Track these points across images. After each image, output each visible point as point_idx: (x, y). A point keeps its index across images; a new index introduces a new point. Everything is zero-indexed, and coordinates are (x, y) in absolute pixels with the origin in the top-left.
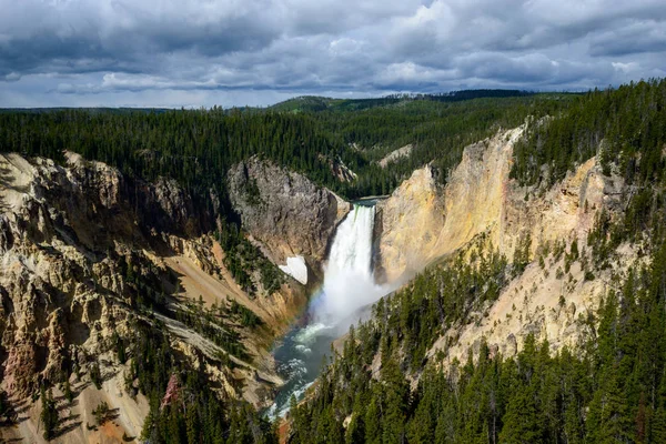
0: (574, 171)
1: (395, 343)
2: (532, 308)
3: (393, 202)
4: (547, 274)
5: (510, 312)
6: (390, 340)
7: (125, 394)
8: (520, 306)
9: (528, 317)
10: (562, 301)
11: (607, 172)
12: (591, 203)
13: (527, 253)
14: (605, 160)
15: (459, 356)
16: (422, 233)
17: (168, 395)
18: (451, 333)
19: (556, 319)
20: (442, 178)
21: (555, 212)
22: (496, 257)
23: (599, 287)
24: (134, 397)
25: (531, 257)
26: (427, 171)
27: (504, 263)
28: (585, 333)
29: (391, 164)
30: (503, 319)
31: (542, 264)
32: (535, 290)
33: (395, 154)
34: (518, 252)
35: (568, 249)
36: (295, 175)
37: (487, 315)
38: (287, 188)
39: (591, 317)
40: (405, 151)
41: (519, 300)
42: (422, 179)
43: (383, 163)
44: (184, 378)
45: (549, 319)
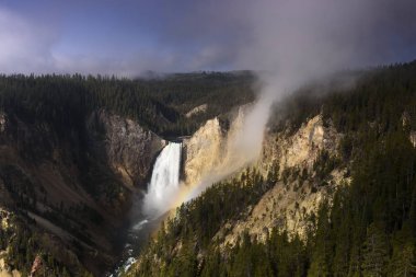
0: (306, 123)
1: (191, 232)
2: (278, 210)
3: (194, 140)
4: (288, 189)
5: (265, 212)
6: (188, 231)
7: (4, 271)
8: (271, 209)
9: (275, 216)
10: (297, 206)
11: (325, 125)
12: (316, 144)
13: (276, 175)
14: (325, 118)
15: (232, 241)
16: (212, 160)
17: (33, 271)
18: (228, 226)
19: (293, 217)
20: (225, 126)
21: (295, 149)
22: (257, 176)
23: (319, 197)
24: (10, 273)
25: (280, 177)
26: (216, 122)
27: (262, 181)
28: (310, 226)
29: (193, 116)
30: (260, 217)
31: (285, 182)
32: (280, 198)
33: (197, 109)
34: (270, 174)
35: (301, 173)
36: (130, 122)
37: (250, 214)
38: (124, 129)
39: (313, 215)
40: (202, 108)
41: (270, 205)
42: (212, 126)
43: (189, 115)
44: (45, 258)
45: (289, 217)
